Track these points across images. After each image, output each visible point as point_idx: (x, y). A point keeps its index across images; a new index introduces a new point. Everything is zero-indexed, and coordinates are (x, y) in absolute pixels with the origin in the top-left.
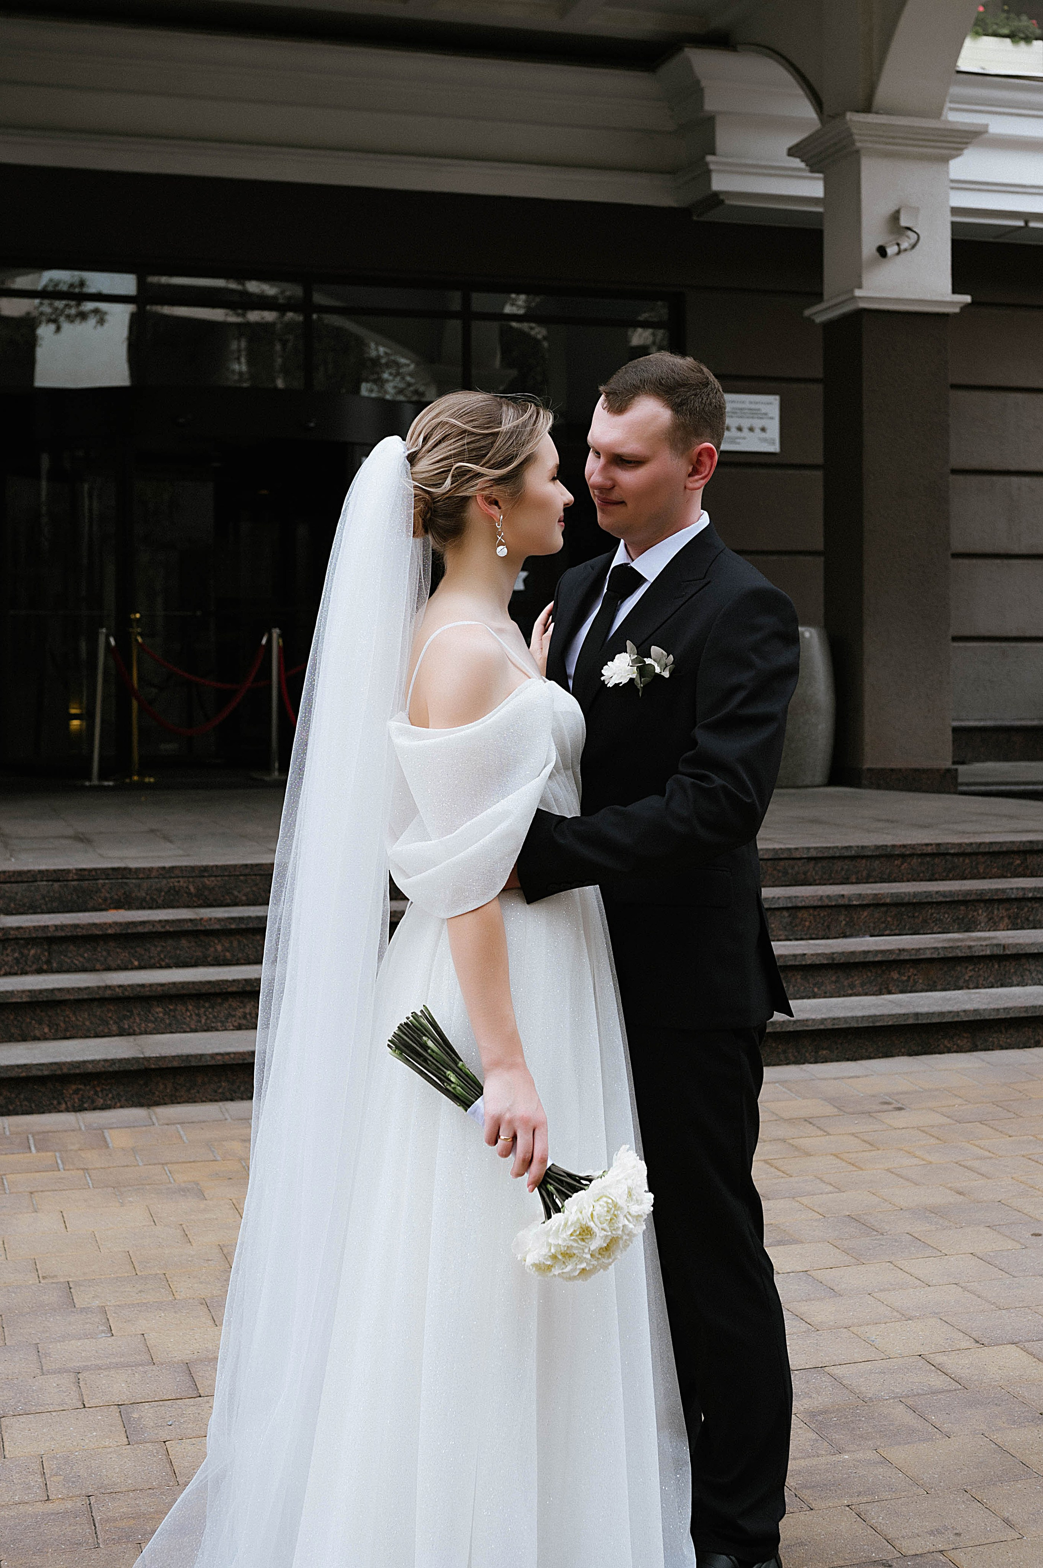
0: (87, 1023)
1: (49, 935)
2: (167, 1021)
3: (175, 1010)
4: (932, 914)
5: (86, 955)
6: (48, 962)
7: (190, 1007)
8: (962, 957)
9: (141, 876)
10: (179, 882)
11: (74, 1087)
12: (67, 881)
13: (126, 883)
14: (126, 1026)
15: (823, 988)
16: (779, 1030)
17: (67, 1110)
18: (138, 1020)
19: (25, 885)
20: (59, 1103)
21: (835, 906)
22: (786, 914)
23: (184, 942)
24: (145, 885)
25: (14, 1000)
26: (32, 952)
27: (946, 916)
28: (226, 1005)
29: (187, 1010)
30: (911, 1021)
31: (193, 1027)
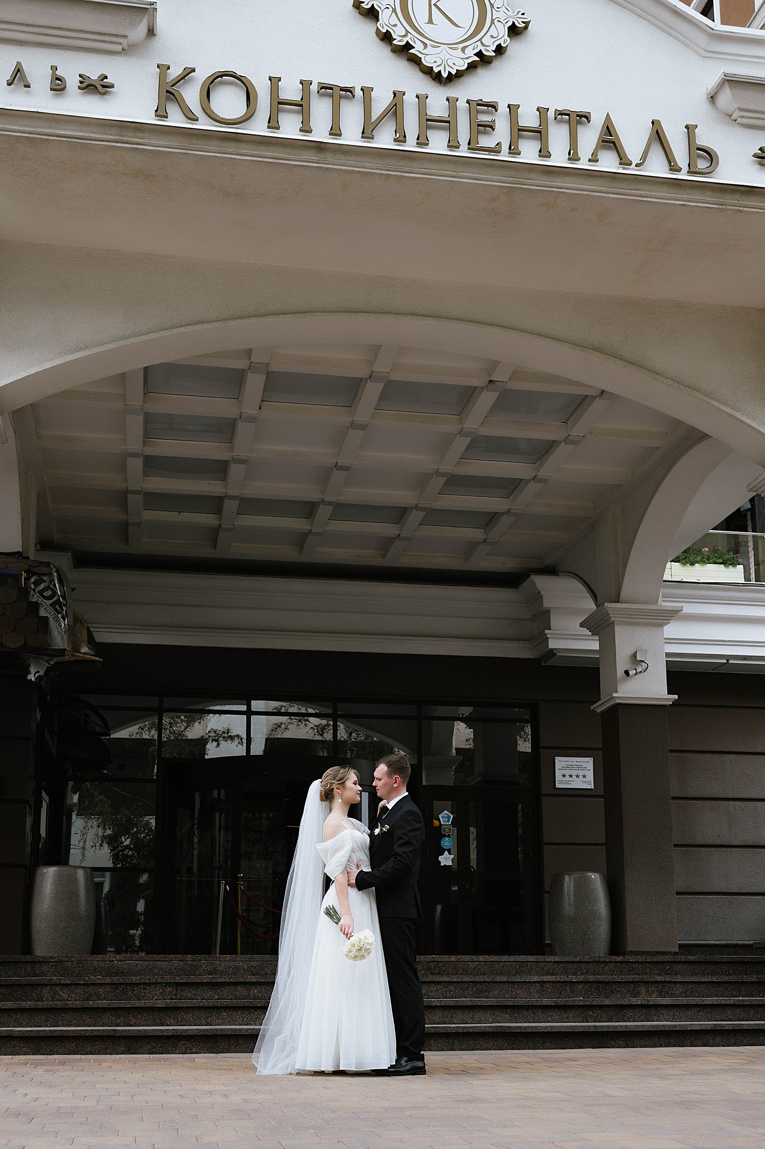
0: (191, 1019)
1: (176, 981)
2: (228, 1020)
3: (232, 1014)
4: (616, 988)
5: (193, 992)
6: (176, 995)
7: (239, 1013)
8: (626, 1005)
9: (221, 960)
10: (239, 963)
11: (183, 1042)
12: (187, 961)
13: (214, 963)
14: (209, 1021)
15: (553, 1018)
16: (523, 1031)
17: (179, 1053)
18: (215, 1019)
19: (167, 962)
20: (176, 1050)
21: (564, 982)
22: (538, 985)
23: (239, 988)
24: (223, 964)
25: (158, 1006)
26: (168, 989)
27: (624, 989)
28: (256, 1013)
29: (238, 1015)
30: (592, 1030)
31: (241, 1023)
